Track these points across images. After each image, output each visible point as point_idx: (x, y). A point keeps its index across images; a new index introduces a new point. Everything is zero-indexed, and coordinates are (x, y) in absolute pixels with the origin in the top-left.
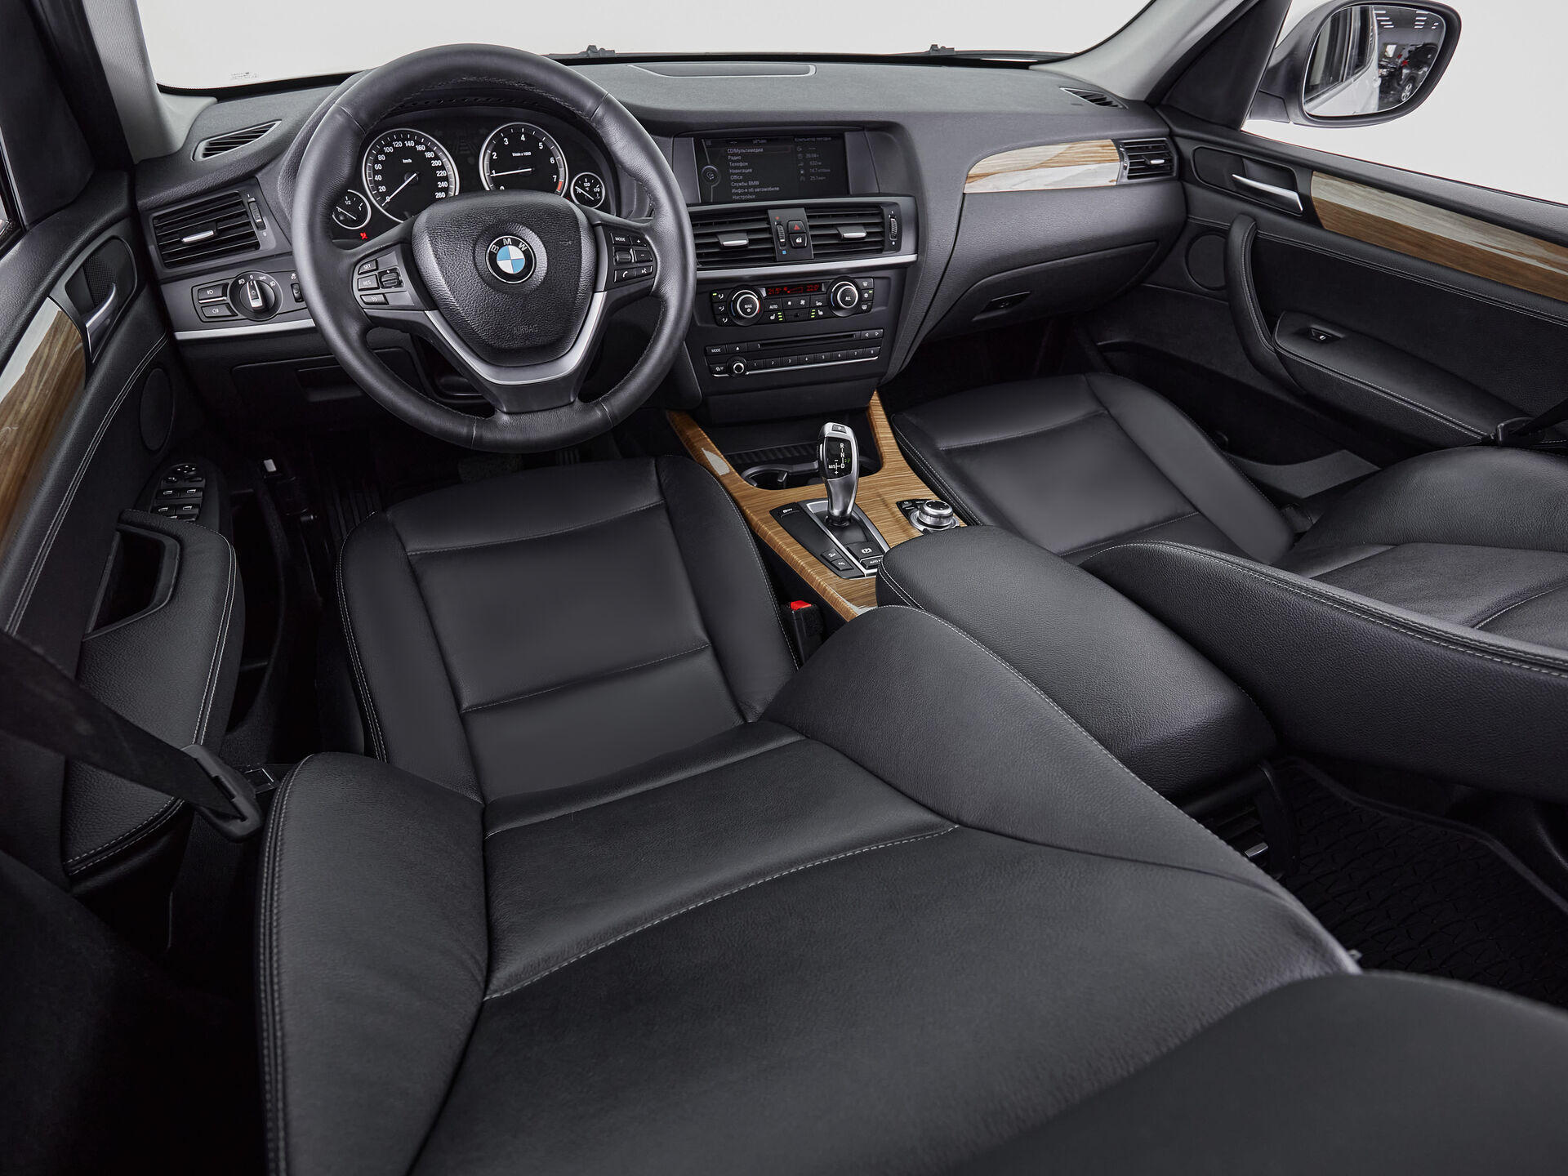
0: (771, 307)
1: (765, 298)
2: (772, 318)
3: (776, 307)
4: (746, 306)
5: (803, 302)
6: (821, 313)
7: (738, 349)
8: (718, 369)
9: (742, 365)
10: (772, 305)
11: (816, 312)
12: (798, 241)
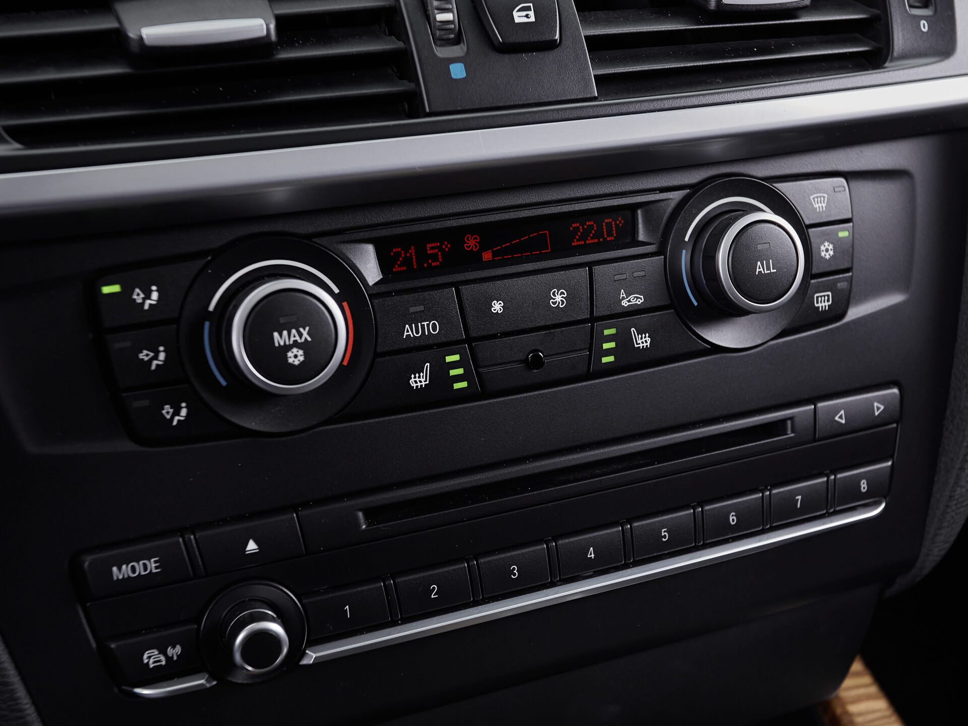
0: (409, 331)
1: (379, 291)
2: (419, 381)
3: (431, 327)
4: (279, 339)
5: (558, 298)
6: (643, 341)
7: (252, 546)
8: (152, 658)
9: (276, 628)
10: (415, 319)
11: (624, 340)
12: (519, 17)
